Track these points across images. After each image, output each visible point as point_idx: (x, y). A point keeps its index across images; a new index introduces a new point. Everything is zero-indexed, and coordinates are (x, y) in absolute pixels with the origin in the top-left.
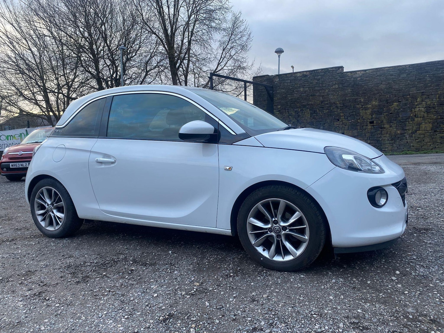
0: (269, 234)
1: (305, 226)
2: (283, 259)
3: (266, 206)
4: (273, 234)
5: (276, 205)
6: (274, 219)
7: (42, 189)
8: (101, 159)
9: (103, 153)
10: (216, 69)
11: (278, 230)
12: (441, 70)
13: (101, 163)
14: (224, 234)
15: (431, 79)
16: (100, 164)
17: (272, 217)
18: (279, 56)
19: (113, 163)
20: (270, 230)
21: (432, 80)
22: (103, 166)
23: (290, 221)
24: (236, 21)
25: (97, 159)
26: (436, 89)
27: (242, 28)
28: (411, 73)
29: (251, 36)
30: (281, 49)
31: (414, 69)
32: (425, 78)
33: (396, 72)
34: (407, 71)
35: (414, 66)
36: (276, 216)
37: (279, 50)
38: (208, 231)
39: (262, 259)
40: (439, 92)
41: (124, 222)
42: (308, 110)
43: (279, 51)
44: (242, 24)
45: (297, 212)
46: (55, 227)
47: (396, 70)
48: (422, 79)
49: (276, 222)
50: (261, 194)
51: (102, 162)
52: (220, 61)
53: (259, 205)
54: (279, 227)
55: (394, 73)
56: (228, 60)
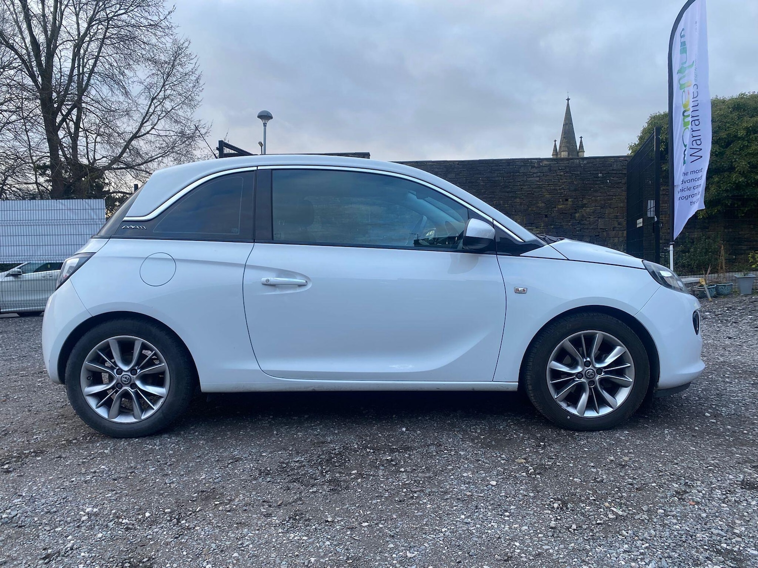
0: (578, 381)
1: (629, 365)
2: (598, 413)
3: (576, 342)
4: (583, 380)
5: (590, 339)
6: (585, 360)
7: (108, 342)
8: (273, 279)
9: (278, 269)
10: (137, 132)
11: (592, 375)
12: (496, 172)
13: (274, 286)
14: (505, 389)
15: (484, 184)
16: (273, 288)
17: (583, 357)
18: (265, 125)
19: (300, 286)
20: (579, 375)
21: (486, 185)
22: (278, 292)
23: (606, 360)
24: (178, 53)
25: (266, 279)
26: (490, 198)
27: (189, 68)
28: (461, 173)
29: (201, 82)
30: (268, 113)
31: (463, 168)
32: (478, 181)
33: (441, 170)
34: (455, 170)
35: (464, 163)
36: (589, 355)
37: (266, 114)
38: (476, 389)
39: (569, 417)
40: (495, 202)
41: (310, 389)
42: (319, 217)
43: (265, 117)
44: (189, 61)
45: (618, 348)
46: (140, 414)
47: (441, 167)
48: (474, 183)
49: (587, 364)
50: (570, 325)
51: (275, 283)
52: (144, 118)
53: (566, 342)
54: (592, 370)
55: (440, 170)
56: (159, 119)
